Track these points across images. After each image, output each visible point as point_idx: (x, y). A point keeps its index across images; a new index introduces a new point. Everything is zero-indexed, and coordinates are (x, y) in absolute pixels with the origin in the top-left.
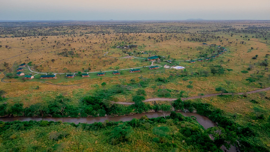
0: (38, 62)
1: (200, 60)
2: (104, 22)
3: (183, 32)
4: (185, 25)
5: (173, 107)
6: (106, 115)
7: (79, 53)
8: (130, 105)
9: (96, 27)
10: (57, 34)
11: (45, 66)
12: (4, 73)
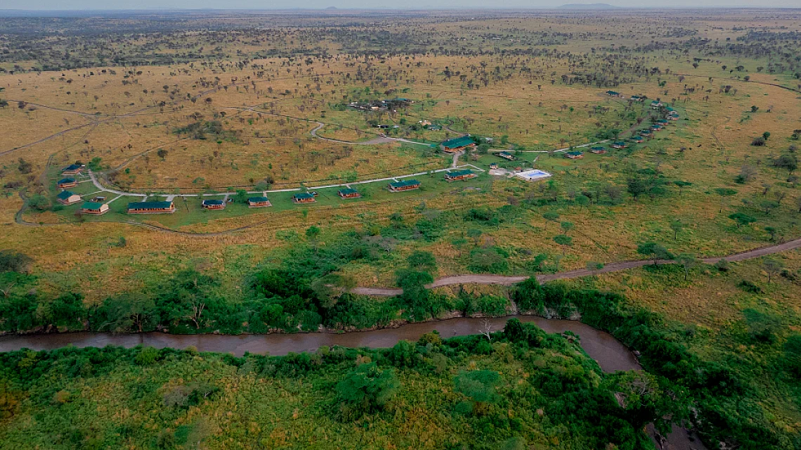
0: (118, 158)
1: (596, 149)
2: (310, 16)
3: (550, 52)
4: (557, 28)
5: (513, 303)
6: (321, 327)
7: (238, 127)
8: (389, 296)
9: (285, 34)
10: (168, 61)
11: (139, 171)
12: (20, 195)
